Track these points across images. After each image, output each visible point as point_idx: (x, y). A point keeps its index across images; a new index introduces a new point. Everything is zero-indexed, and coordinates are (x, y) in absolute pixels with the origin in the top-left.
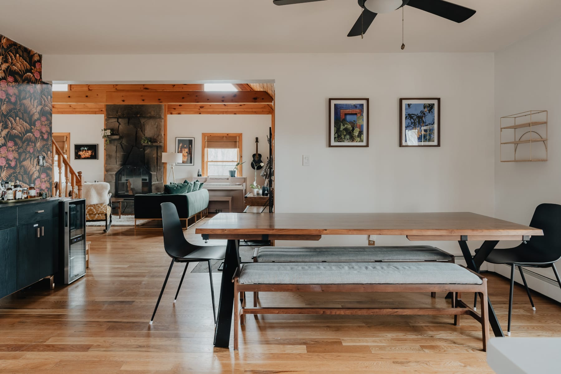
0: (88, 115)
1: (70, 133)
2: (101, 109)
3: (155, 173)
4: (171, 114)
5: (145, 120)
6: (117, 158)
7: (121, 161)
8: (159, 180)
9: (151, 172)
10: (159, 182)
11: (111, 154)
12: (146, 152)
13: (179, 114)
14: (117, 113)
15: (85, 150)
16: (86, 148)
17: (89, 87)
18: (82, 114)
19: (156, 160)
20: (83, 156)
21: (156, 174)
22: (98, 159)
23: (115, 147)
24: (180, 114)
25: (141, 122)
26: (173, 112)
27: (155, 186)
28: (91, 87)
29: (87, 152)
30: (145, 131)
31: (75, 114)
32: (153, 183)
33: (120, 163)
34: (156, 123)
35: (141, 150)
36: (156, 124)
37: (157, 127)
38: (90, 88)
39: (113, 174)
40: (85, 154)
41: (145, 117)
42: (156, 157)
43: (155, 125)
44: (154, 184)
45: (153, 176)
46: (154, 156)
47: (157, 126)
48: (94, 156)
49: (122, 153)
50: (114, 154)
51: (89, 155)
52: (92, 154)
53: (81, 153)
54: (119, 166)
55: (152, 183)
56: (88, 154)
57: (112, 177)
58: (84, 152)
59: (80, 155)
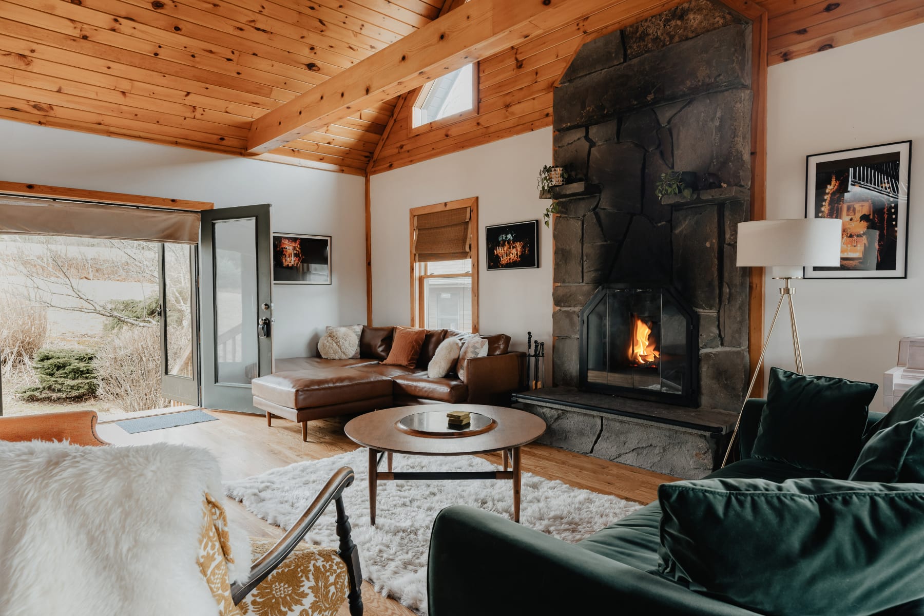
0: (515, 138)
1: (477, 198)
2: (546, 113)
3: (713, 313)
4: (786, 57)
5: (675, 111)
6: (585, 258)
7: (596, 270)
8: (727, 339)
9: (698, 310)
10: (727, 349)
11: (568, 248)
12: (677, 231)
13: (827, 46)
14: (583, 108)
15: (509, 241)
16: (509, 236)
17: (516, 54)
18: (502, 137)
19: (716, 261)
20: (504, 260)
21: (715, 314)
22: (538, 267)
23: (580, 223)
24: (831, 46)
25: (661, 120)
26: (793, 48)
27: (711, 362)
28: (521, 53)
29: (513, 247)
30: (675, 152)
31: (488, 142)
32: (703, 351)
33: (593, 275)
34: (715, 113)
35: (659, 224)
36: (719, 114)
37: (720, 128)
38: (520, 58)
39: (574, 312)
40: (508, 252)
41: (672, 99)
42: (716, 246)
43: (712, 120)
44: (708, 355)
45: (702, 322)
46: (708, 245)
47: (722, 119)
48: (529, 259)
49: (599, 243)
50: (575, 247)
51: (517, 254)
52: (525, 251)
53: (500, 251)
54: (591, 286)
55: (699, 350)
56: (514, 251)
57: (572, 324)
58: (505, 249)
59: (497, 255)
